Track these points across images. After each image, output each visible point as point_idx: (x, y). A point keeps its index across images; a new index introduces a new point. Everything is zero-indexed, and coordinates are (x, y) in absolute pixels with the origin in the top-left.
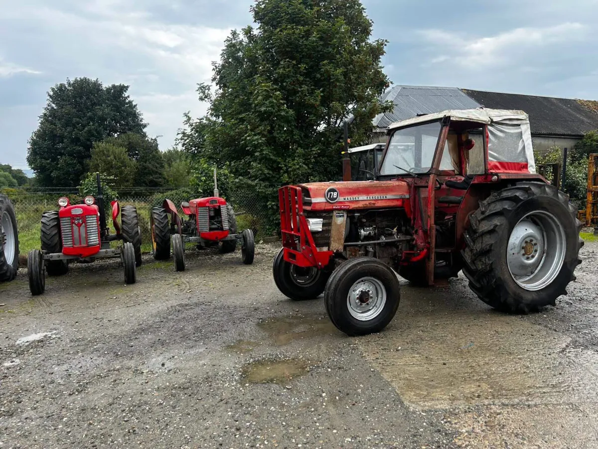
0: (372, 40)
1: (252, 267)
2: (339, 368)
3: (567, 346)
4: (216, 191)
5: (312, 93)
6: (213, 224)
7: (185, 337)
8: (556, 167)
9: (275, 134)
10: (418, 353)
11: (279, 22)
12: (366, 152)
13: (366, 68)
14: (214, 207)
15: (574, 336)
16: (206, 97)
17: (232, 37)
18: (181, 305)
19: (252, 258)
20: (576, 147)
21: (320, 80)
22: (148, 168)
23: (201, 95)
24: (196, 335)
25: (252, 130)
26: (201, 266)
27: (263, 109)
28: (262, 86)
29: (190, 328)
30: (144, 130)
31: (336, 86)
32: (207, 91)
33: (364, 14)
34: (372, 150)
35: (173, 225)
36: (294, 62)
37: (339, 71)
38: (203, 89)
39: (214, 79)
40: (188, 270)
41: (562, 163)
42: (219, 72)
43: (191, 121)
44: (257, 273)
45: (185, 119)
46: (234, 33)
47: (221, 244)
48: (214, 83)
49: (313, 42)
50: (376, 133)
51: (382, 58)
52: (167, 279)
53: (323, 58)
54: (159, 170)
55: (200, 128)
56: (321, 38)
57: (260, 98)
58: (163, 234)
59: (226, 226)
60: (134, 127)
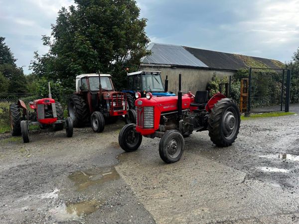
0: (140, 18)
1: (71, 139)
2: (118, 204)
3: (245, 178)
4: (50, 95)
5: (107, 43)
6: (47, 114)
7: (17, 189)
8: (226, 85)
9: (87, 64)
10: (166, 189)
11: (89, 4)
12: (137, 75)
13: (137, 32)
14: (47, 104)
15: (247, 172)
16: (47, 43)
17: (62, 11)
18: (20, 166)
19: (72, 133)
20: (234, 76)
21: (112, 36)
22: (17, 83)
23: (44, 42)
24: (25, 187)
25: (74, 62)
26: (40, 139)
27: (80, 50)
28: (79, 37)
29: (21, 182)
30: (15, 63)
31: (121, 40)
32: (48, 40)
33: (136, 5)
34: (140, 74)
35: (24, 115)
36: (97, 26)
37: (123, 32)
38: (45, 38)
39: (52, 34)
40: (31, 142)
41: (229, 83)
42: (55, 30)
43: (39, 57)
44: (74, 142)
45: (35, 55)
46: (64, 9)
47: (54, 126)
48: (53, 36)
49: (108, 16)
50: (142, 66)
51: (145, 28)
52: (16, 148)
53: (114, 24)
54: (24, 85)
55: (44, 60)
56: (112, 14)
57: (78, 44)
58: (17, 121)
59: (55, 115)
60: (8, 61)
